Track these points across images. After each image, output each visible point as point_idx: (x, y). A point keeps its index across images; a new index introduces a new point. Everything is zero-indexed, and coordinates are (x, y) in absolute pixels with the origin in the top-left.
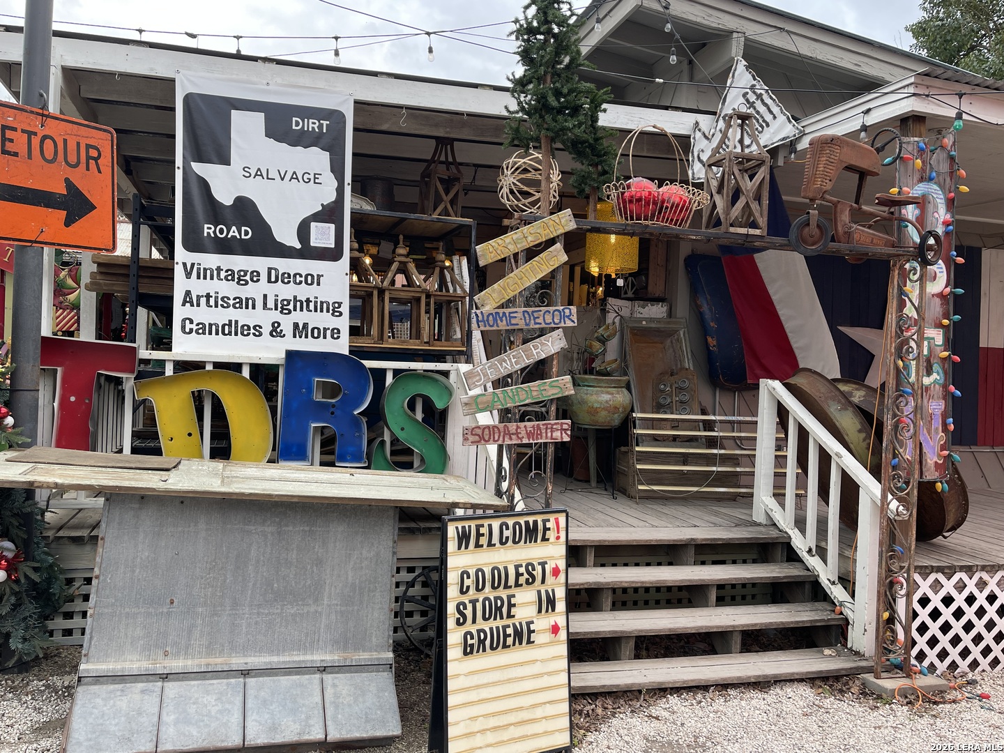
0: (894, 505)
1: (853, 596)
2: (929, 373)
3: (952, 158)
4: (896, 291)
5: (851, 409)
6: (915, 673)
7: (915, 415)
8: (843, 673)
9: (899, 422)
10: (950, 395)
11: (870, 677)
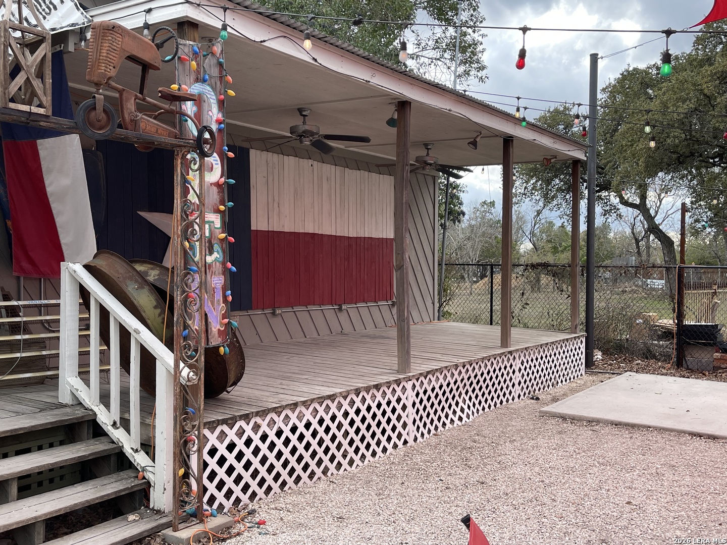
0: (185, 372)
1: (154, 461)
2: (211, 253)
3: (220, 65)
4: (179, 178)
5: (147, 287)
6: (207, 517)
7: (200, 291)
8: (146, 534)
9: (187, 297)
10: (228, 271)
11: (169, 532)
